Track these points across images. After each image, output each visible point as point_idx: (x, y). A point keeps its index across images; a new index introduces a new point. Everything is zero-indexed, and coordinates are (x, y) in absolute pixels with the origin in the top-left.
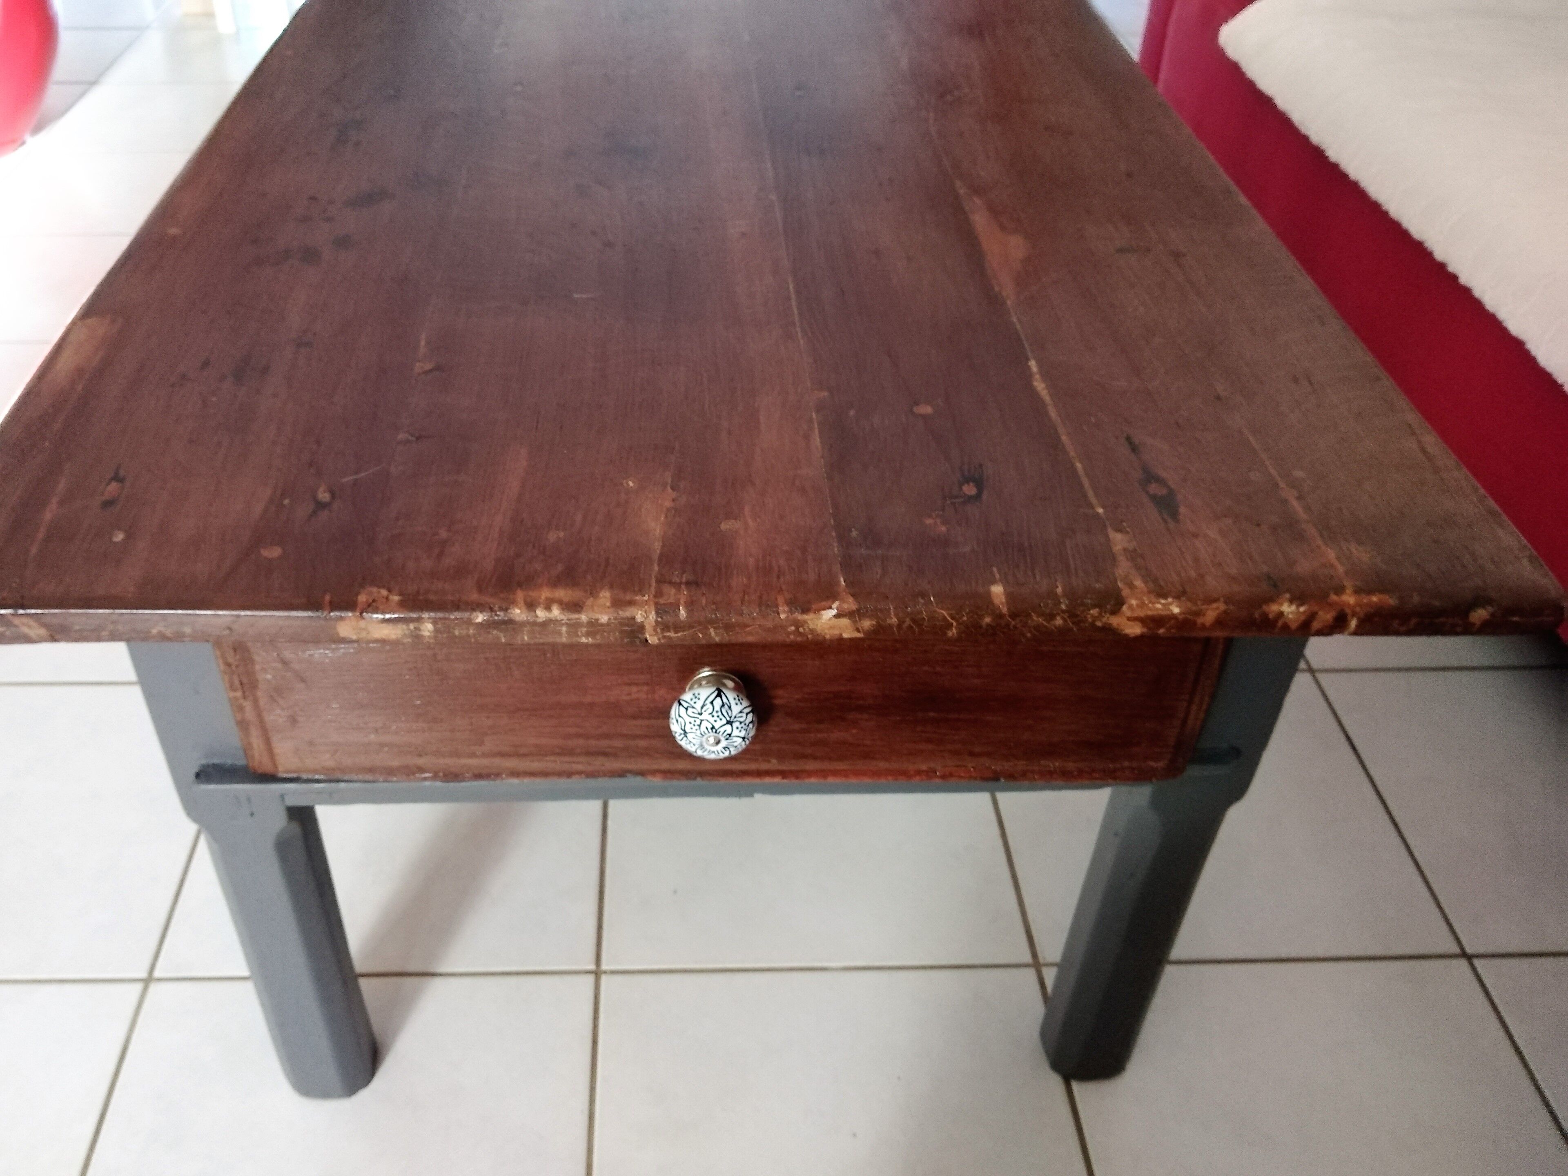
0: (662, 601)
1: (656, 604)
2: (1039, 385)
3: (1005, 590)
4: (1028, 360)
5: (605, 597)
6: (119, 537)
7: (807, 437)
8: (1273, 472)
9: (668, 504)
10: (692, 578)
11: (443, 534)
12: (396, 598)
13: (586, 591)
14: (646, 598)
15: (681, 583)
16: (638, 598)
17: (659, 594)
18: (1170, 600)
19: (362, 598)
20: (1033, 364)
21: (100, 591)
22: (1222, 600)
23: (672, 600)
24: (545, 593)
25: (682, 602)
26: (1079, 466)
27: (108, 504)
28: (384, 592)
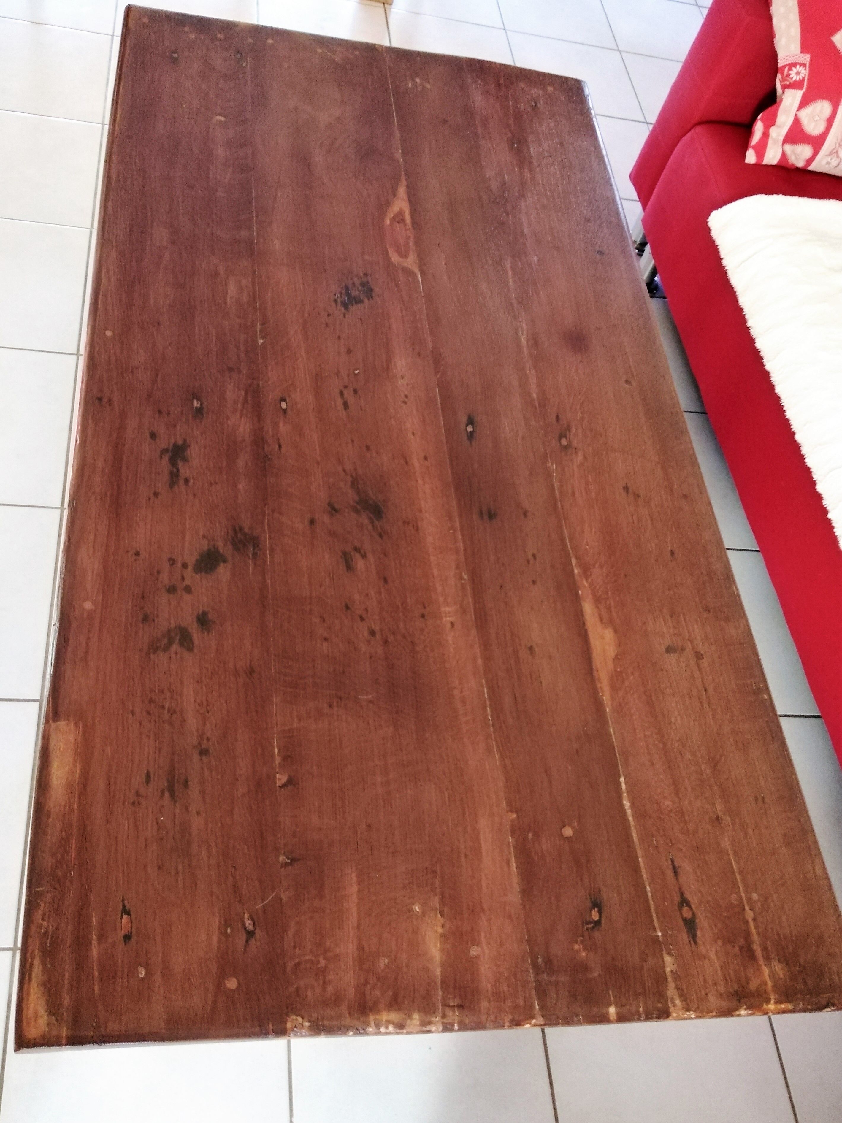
0: (446, 1021)
1: (443, 1023)
2: (627, 804)
3: (616, 1010)
4: (620, 777)
5: (416, 1019)
6: (142, 973)
7: (508, 863)
8: (743, 895)
9: (440, 930)
10: (460, 1002)
11: (323, 963)
12: (307, 1024)
13: (406, 1015)
14: (437, 1019)
15: (454, 1006)
16: (433, 1019)
17: (444, 1016)
18: (691, 1012)
19: (289, 1025)
20: (622, 779)
21: (146, 1030)
22: (715, 1011)
23: (450, 1021)
24: (385, 1016)
25: (456, 1021)
26: (648, 888)
27: (127, 938)
28: (300, 1019)
